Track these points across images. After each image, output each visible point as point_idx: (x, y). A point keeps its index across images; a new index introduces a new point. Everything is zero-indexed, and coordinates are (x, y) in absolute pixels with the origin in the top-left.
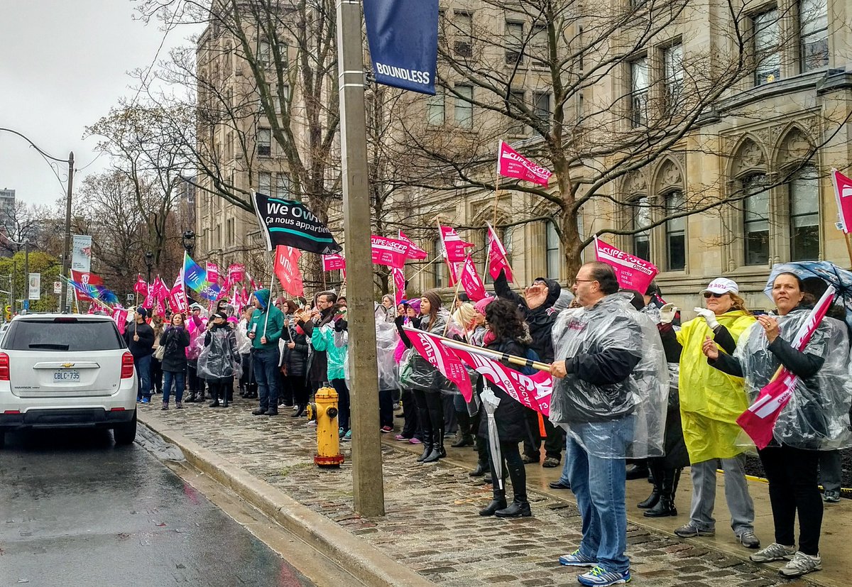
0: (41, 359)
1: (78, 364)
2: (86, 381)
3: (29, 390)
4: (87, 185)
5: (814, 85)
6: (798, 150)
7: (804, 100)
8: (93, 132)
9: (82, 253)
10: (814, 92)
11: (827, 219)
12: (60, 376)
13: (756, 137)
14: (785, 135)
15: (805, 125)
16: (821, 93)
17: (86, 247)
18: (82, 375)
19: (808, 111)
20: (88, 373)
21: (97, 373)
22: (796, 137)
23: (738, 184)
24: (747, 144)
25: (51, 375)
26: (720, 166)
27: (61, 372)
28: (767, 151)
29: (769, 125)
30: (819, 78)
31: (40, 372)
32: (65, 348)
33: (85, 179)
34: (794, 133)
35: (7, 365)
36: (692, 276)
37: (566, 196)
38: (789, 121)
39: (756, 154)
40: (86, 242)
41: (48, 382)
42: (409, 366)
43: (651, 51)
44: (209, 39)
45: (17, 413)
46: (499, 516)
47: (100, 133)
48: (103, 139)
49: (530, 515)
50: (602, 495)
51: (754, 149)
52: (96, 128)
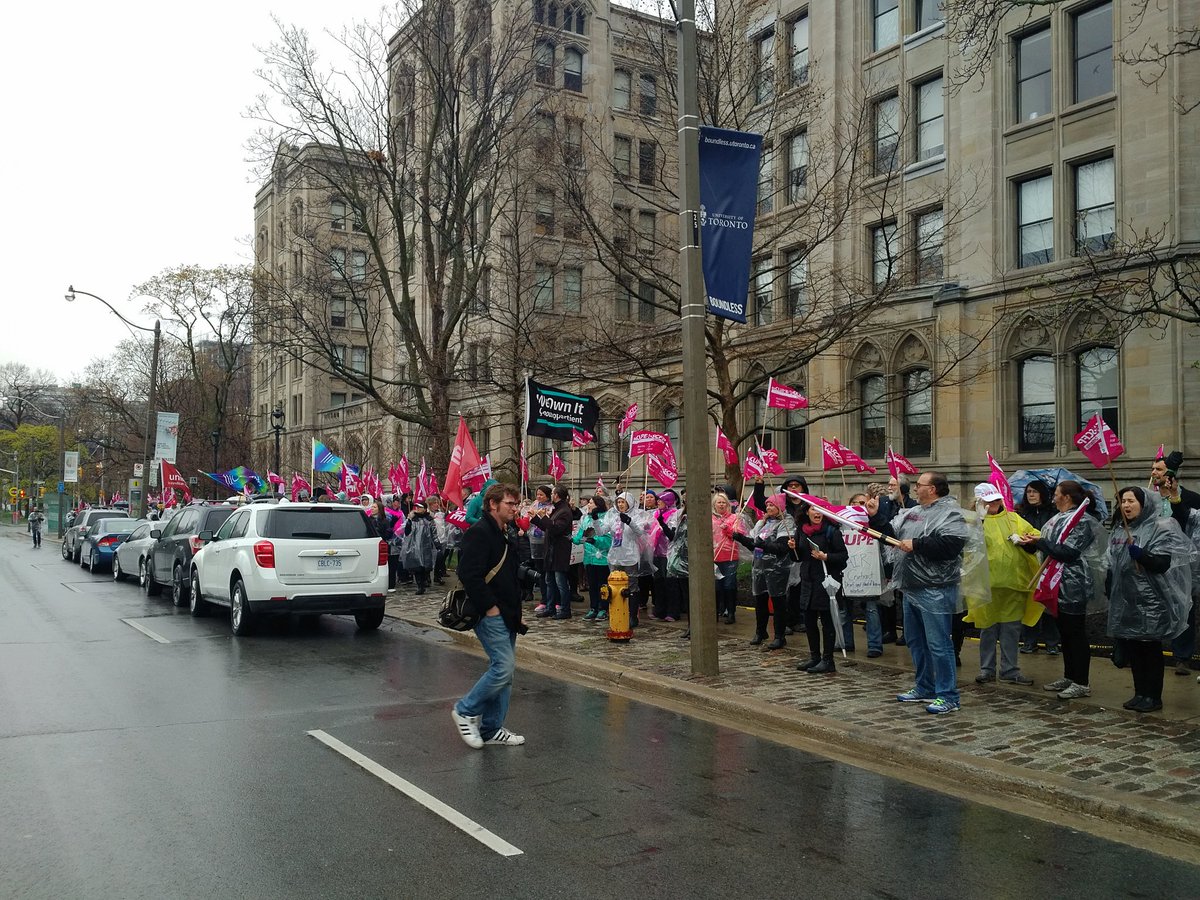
0: (305, 548)
1: (340, 552)
2: (347, 569)
3: (292, 578)
4: (122, 351)
5: (931, 297)
6: (913, 356)
7: (922, 311)
8: (142, 293)
9: (168, 432)
10: (931, 304)
11: (940, 418)
12: (323, 563)
13: (876, 341)
14: (902, 340)
15: (921, 334)
16: (937, 305)
17: (172, 425)
18: (344, 562)
19: (925, 320)
20: (349, 560)
21: (358, 559)
22: (911, 343)
23: (856, 386)
24: (867, 346)
25: (315, 563)
26: (841, 367)
27: (325, 560)
28: (886, 356)
29: (888, 331)
30: (936, 290)
31: (305, 560)
32: (326, 537)
33: (119, 344)
34: (911, 339)
35: (272, 552)
36: (812, 468)
37: (726, 393)
38: (907, 328)
39: (874, 357)
40: (172, 420)
41: (312, 570)
42: (677, 556)
43: (776, 252)
44: (272, 193)
45: (284, 600)
46: (810, 672)
47: (151, 294)
48: (153, 300)
49: (835, 671)
50: (937, 643)
51: (873, 352)
52: (145, 288)
